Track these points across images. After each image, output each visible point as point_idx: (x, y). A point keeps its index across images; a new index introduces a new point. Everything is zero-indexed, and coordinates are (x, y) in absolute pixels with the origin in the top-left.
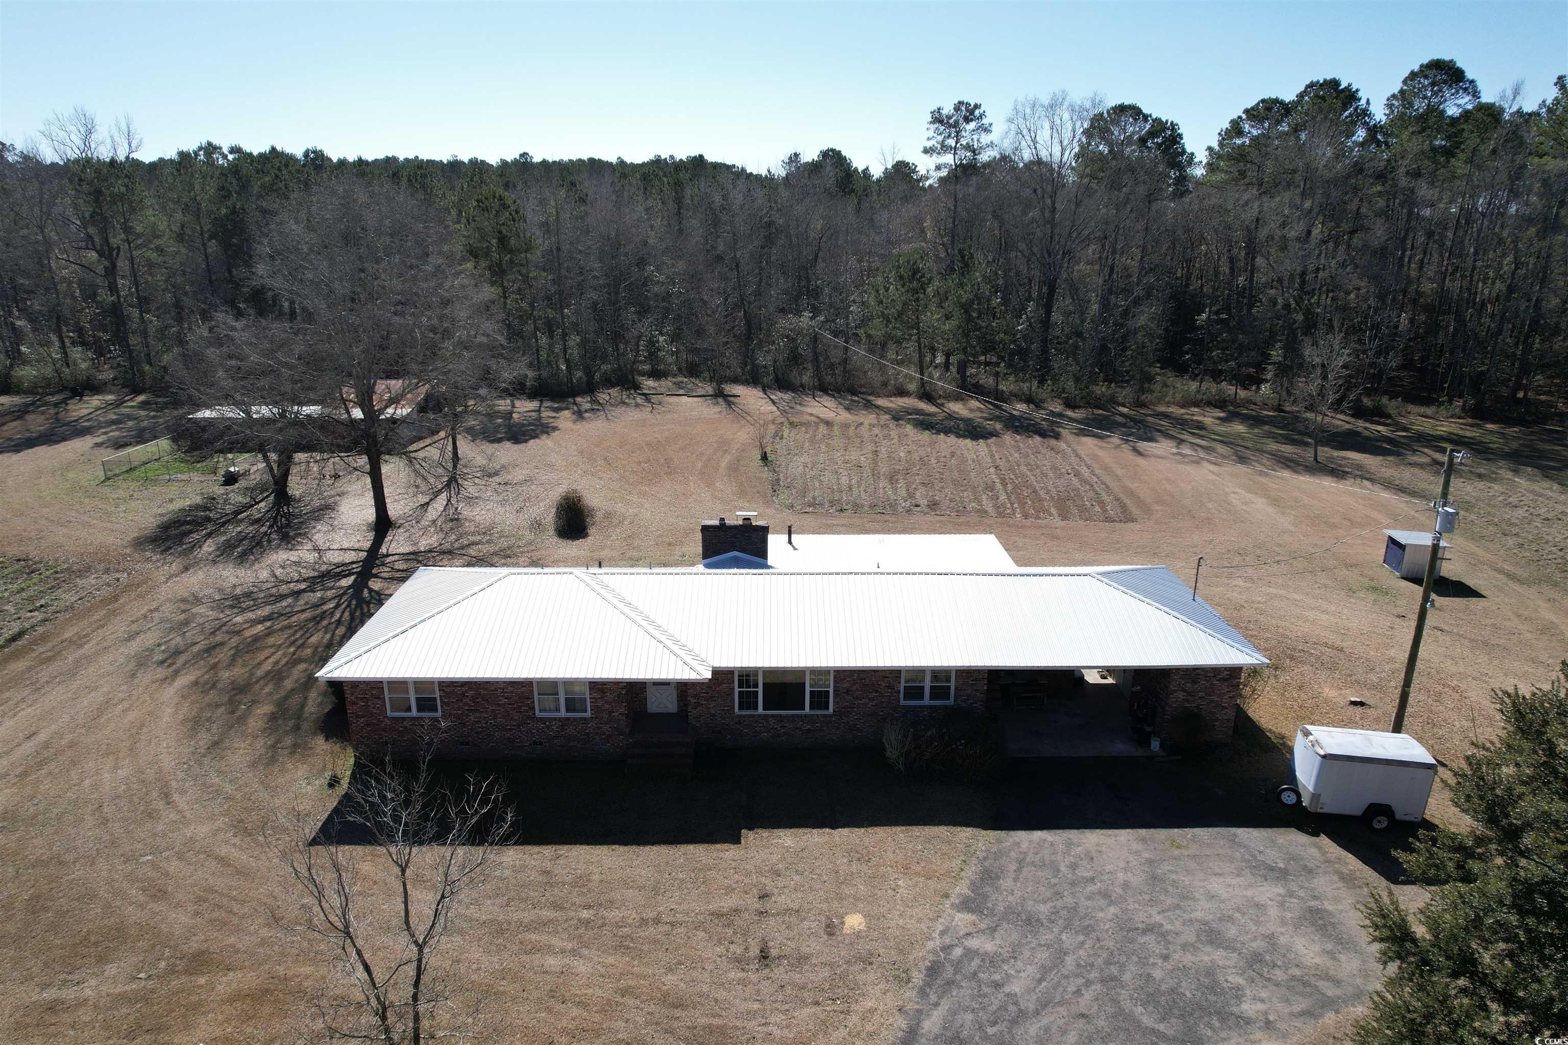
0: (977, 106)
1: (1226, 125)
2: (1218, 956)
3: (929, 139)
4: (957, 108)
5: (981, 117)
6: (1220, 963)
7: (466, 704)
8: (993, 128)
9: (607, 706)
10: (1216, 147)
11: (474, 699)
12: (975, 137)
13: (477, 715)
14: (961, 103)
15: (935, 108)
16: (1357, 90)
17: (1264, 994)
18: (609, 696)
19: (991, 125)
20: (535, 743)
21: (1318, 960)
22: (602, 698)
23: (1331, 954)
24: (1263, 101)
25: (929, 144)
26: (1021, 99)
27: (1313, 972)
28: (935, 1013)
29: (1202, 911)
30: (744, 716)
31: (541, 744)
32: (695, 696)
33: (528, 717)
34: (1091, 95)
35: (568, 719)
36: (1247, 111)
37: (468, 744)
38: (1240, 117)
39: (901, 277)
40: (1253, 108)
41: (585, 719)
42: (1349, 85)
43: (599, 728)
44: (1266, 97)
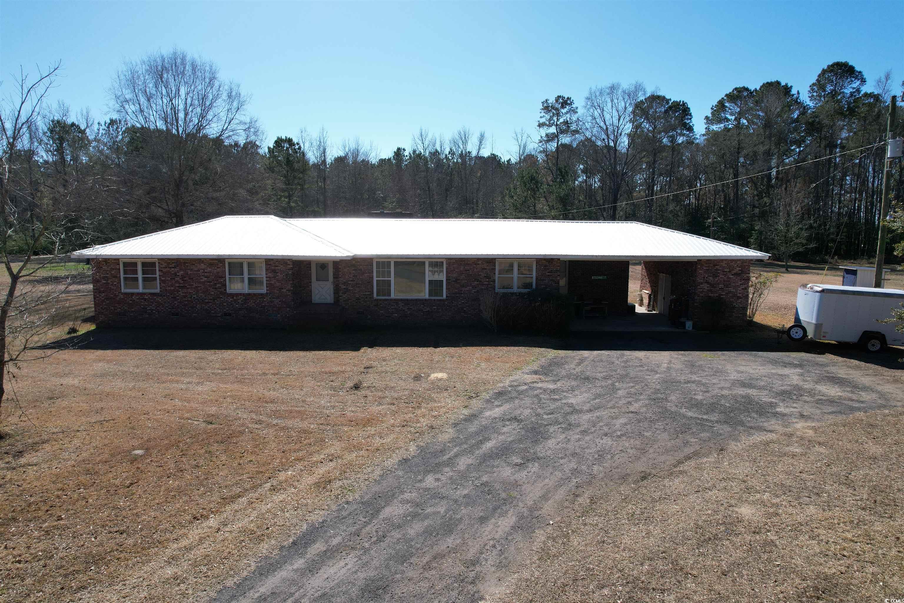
0: (568, 98)
1: (715, 103)
2: (752, 392)
3: (541, 117)
4: (557, 100)
5: (570, 104)
6: (754, 394)
7: (177, 282)
8: (578, 110)
9: (278, 284)
10: (710, 115)
11: (183, 277)
12: (568, 116)
13: (185, 290)
14: (559, 97)
15: (544, 100)
16: (791, 87)
17: (795, 405)
18: (280, 276)
19: (577, 108)
20: (226, 314)
21: (840, 394)
22: (274, 277)
23: (852, 392)
24: (736, 89)
25: (543, 120)
26: (594, 88)
27: (837, 398)
28: (497, 409)
29: (734, 376)
30: (380, 300)
31: (230, 315)
32: (344, 284)
33: (221, 293)
34: (634, 83)
35: (249, 294)
36: (726, 95)
37: (177, 314)
38: (723, 98)
39: (524, 183)
40: (730, 93)
41: (262, 294)
42: (786, 85)
43: (272, 302)
44: (738, 87)
